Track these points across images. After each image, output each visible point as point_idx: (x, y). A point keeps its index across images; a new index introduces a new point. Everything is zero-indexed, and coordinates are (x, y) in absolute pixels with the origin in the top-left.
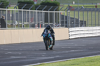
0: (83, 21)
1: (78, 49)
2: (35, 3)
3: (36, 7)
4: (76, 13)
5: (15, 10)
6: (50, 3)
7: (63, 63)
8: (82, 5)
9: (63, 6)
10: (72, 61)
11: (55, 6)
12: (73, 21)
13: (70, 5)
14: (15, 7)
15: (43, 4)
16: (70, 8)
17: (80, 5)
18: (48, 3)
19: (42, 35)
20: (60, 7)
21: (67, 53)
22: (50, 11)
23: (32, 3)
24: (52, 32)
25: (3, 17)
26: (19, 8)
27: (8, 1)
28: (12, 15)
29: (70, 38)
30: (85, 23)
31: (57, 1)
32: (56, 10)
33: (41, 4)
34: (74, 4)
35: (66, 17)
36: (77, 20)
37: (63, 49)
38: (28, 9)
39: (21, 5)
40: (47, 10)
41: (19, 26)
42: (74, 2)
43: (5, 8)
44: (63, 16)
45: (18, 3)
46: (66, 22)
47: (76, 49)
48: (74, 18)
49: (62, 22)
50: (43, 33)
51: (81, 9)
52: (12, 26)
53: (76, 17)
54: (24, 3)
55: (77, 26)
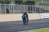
0: (47, 10)
1: (44, 24)
2: (24, 1)
3: (24, 4)
4: (44, 6)
5: (14, 5)
6: (31, 2)
7: (37, 31)
8: (46, 3)
9: (37, 3)
10: (42, 29)
11: (33, 3)
12: (42, 10)
13: (41, 3)
14: (14, 4)
15: (27, 2)
16: (40, 4)
17: (45, 3)
18: (30, 1)
19: (22, 17)
20: (36, 4)
21: (39, 26)
22: (31, 5)
23: (22, 1)
24: (27, 16)
25: (8, 8)
26: (16, 4)
27: (10, 0)
28: (12, 7)
29: (41, 18)
30: (48, 11)
31: (34, 1)
32: (34, 5)
33: (26, 2)
34: (42, 2)
35: (39, 8)
36: (44, 10)
37: (37, 24)
38: (20, 4)
39: (16, 2)
40: (29, 5)
41: (16, 13)
42: (42, 1)
43: (9, 4)
44: (37, 8)
45: (15, 1)
46: (39, 11)
47: (43, 24)
48: (42, 9)
49: (37, 11)
50: (22, 16)
51: (46, 5)
52: (12, 13)
53: (44, 8)
54: (18, 1)
55: (44, 13)
